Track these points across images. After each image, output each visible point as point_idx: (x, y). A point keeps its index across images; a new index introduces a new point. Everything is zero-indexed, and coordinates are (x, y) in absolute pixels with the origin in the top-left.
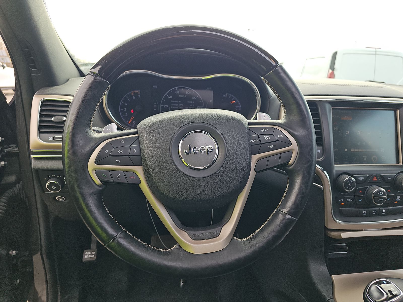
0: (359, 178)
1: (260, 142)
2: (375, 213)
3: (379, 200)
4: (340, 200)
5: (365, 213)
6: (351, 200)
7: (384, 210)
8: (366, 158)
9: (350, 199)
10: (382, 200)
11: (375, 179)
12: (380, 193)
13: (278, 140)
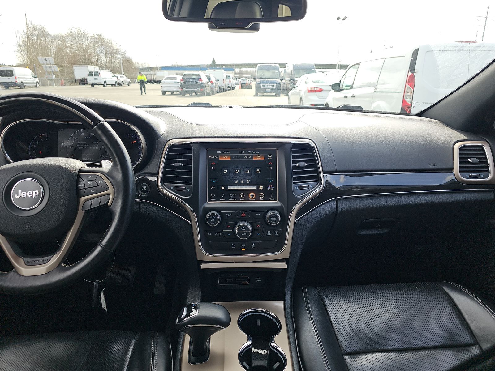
0: (226, 214)
1: (85, 187)
2: (244, 246)
3: (242, 234)
4: (208, 234)
5: (233, 246)
6: (220, 234)
7: (253, 244)
8: (243, 195)
9: (218, 233)
10: (246, 234)
11: (243, 215)
12: (244, 228)
13: (98, 186)
